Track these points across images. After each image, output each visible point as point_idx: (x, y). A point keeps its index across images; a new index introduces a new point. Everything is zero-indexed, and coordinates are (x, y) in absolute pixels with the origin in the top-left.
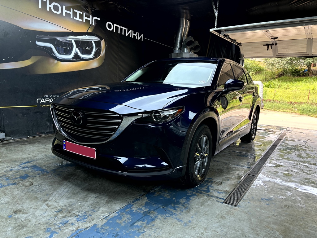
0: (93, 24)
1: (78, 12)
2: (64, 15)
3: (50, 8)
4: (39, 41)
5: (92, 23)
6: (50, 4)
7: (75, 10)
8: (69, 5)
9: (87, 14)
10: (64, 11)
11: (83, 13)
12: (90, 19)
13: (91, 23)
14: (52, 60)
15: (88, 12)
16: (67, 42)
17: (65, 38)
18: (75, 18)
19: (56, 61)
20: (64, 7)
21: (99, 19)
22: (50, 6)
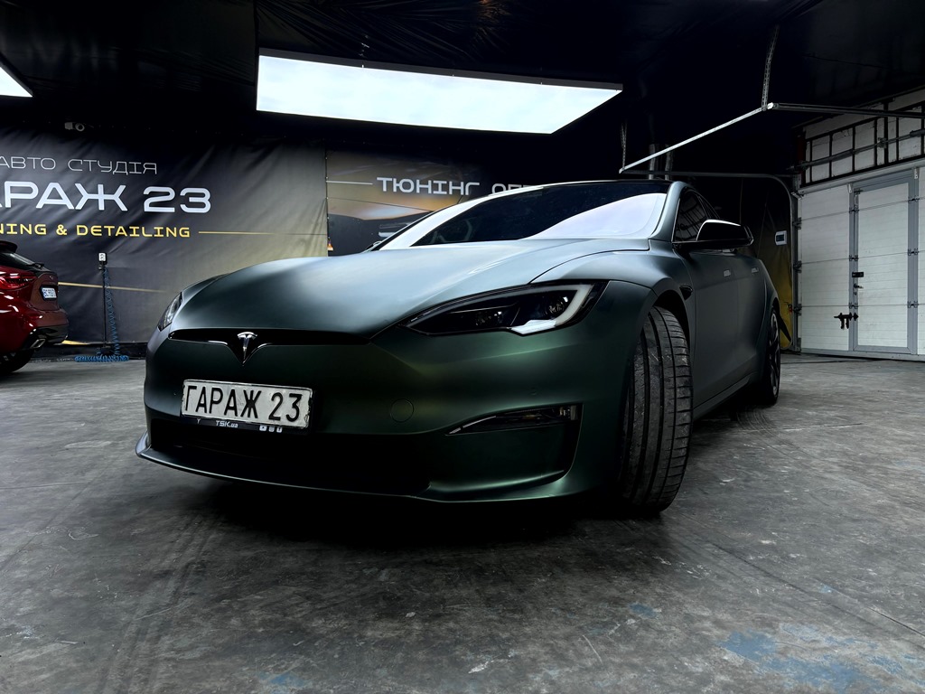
0: (467, 193)
1: (440, 183)
2: (418, 191)
3: (398, 188)
5: (465, 192)
6: (398, 182)
7: (435, 182)
8: (424, 177)
9: (456, 182)
10: (419, 186)
11: (448, 183)
12: (461, 188)
13: (462, 193)
15: (457, 179)
18: (435, 192)
20: (418, 181)
21: (478, 184)
22: (398, 185)
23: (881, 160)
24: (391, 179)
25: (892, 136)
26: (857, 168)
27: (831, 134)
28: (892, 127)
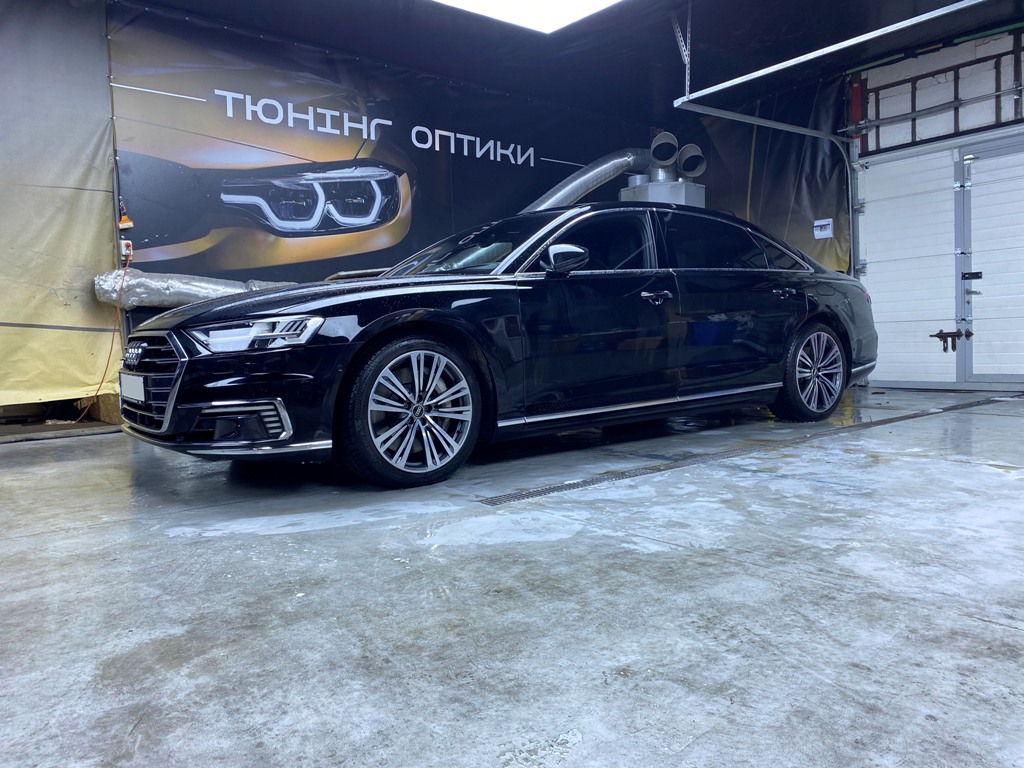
0: (373, 137)
1: (329, 113)
2: (291, 123)
3: (254, 113)
4: (229, 192)
5: (369, 135)
6: (254, 103)
7: (319, 110)
8: (303, 99)
9: (354, 114)
10: (292, 115)
11: (342, 116)
12: (364, 126)
13: (365, 136)
14: (261, 236)
15: (357, 110)
16: (300, 188)
17: (295, 180)
18: (320, 129)
19: (272, 237)
20: (290, 106)
21: (390, 123)
22: (254, 108)
23: (1008, 115)
24: (241, 96)
26: (963, 127)
27: (914, 81)
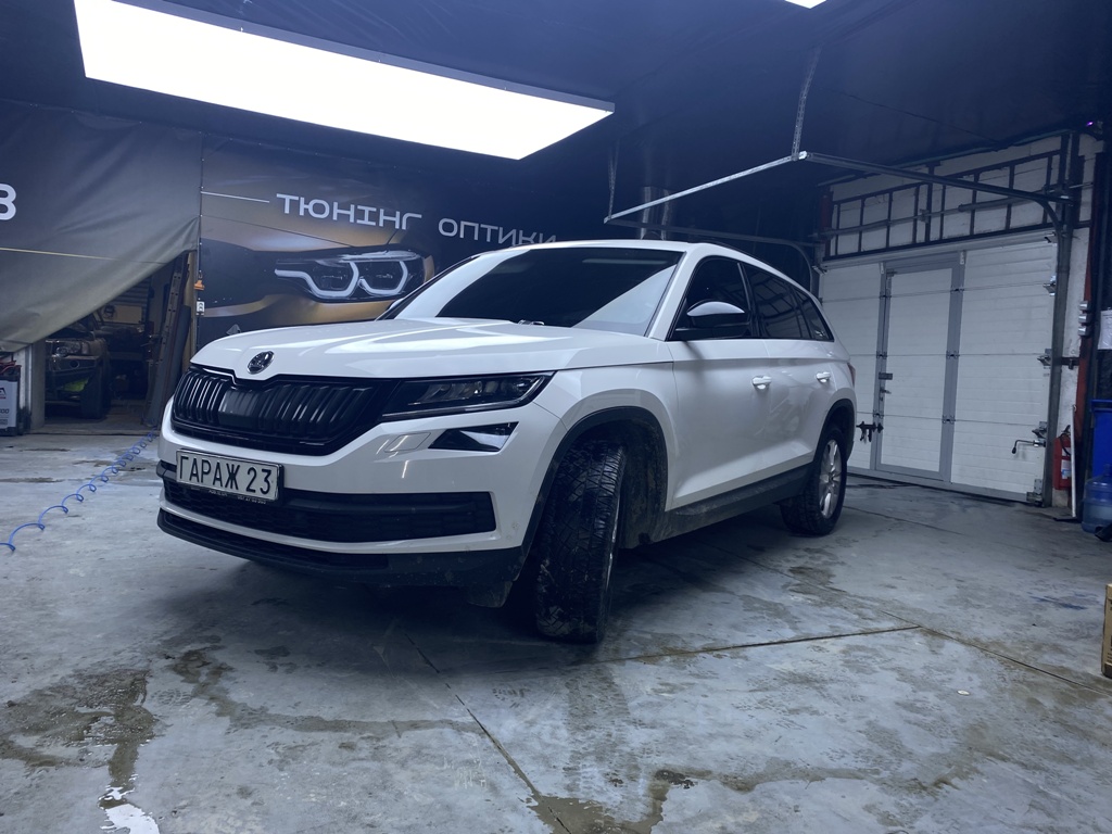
0: (404, 227)
1: (367, 210)
2: (335, 218)
3: (306, 210)
4: (280, 269)
5: (401, 226)
6: (307, 203)
7: (359, 207)
8: (345, 199)
9: (389, 210)
10: (336, 211)
11: (378, 211)
12: (397, 219)
13: (397, 227)
14: (303, 301)
15: (391, 206)
16: (339, 266)
17: (336, 260)
18: (359, 221)
19: (313, 303)
20: (336, 204)
21: (420, 216)
22: (306, 206)
23: (921, 237)
24: (297, 198)
25: (936, 207)
26: (892, 244)
27: (863, 198)
28: (936, 196)
